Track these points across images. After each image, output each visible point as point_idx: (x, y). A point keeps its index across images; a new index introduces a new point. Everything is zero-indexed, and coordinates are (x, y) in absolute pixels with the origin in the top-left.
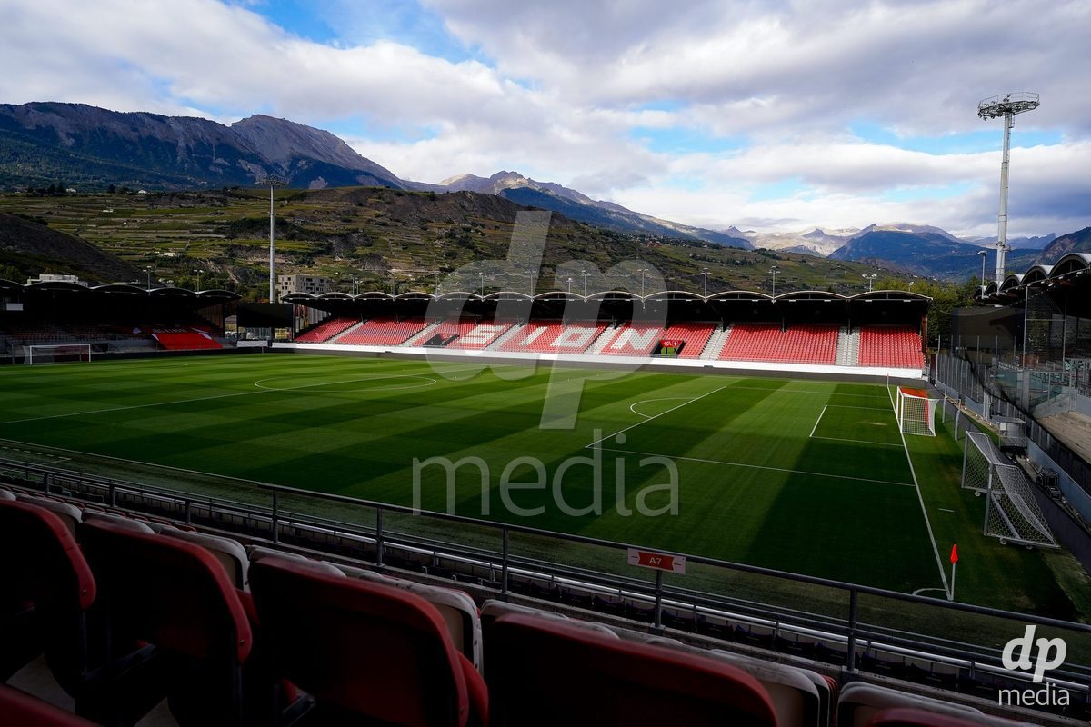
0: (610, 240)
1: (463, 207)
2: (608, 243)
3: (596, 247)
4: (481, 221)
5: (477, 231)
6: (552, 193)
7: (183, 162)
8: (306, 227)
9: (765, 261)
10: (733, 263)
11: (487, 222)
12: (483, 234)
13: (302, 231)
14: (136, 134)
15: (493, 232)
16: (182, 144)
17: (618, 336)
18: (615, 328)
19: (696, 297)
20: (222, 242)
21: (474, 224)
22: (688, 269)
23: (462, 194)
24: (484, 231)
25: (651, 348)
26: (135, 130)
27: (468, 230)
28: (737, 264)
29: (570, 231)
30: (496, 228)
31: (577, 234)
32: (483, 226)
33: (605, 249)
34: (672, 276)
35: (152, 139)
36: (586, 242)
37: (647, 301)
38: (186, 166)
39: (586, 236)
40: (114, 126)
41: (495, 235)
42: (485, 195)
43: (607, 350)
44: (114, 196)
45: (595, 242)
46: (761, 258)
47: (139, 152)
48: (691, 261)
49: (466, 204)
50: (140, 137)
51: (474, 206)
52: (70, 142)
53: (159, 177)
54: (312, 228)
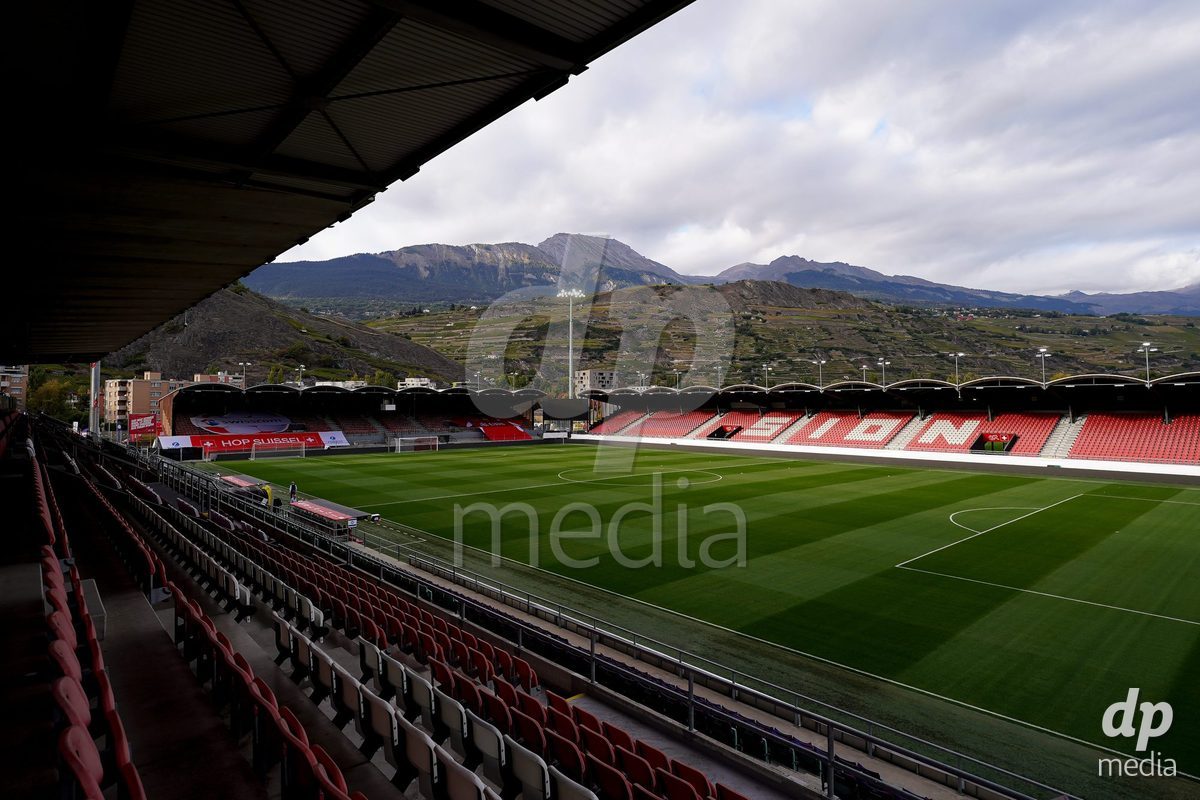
0: (910, 316)
1: (743, 296)
2: (907, 321)
3: (893, 326)
4: (763, 309)
5: (758, 318)
6: (838, 272)
7: (502, 280)
8: (597, 326)
9: (1127, 328)
10: (1079, 333)
11: (767, 308)
12: (764, 321)
13: (594, 330)
14: (469, 262)
15: (774, 317)
16: (502, 266)
17: (927, 427)
18: (923, 419)
19: (1031, 383)
20: (530, 344)
21: (755, 312)
22: (1014, 344)
23: (742, 283)
24: (765, 317)
25: (972, 443)
26: (469, 259)
27: (748, 318)
28: (1085, 334)
29: (861, 311)
30: (778, 313)
31: (870, 313)
32: (764, 313)
33: (903, 327)
34: (992, 353)
35: (481, 265)
36: (880, 322)
37: (963, 389)
38: (505, 283)
39: (879, 315)
40: (457, 258)
41: (776, 321)
42: (765, 282)
43: (914, 445)
44: (454, 313)
45: (890, 321)
46: (1120, 325)
47: (472, 276)
48: (1018, 334)
49: (745, 293)
50: (473, 265)
51: (754, 294)
52: (426, 274)
53: (485, 294)
54: (602, 327)
